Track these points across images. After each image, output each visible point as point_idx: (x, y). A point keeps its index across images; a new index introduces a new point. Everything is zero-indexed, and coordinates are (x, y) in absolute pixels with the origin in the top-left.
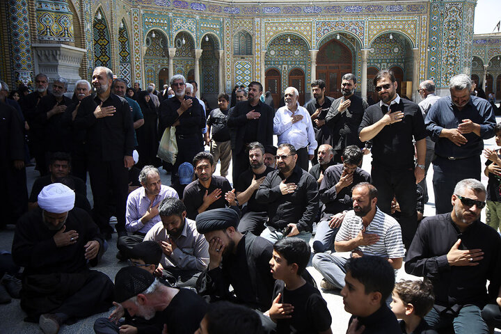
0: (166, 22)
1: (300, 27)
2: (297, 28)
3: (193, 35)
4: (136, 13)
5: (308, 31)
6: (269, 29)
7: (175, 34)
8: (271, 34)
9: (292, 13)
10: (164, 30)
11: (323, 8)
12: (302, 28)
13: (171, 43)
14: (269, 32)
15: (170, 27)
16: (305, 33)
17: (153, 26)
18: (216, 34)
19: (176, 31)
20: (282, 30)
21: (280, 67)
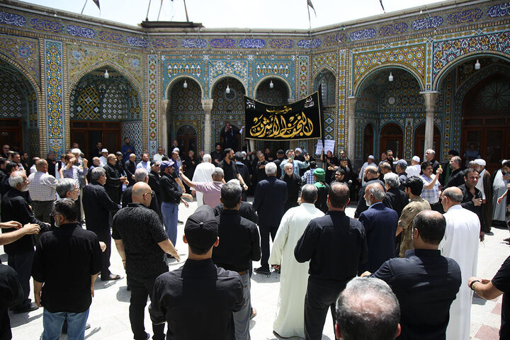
0: (199, 67)
1: (405, 54)
2: (401, 58)
3: (244, 82)
4: (152, 60)
5: (418, 61)
6: (358, 63)
7: (213, 82)
8: (362, 70)
9: (393, 34)
10: (196, 77)
11: (445, 16)
12: (410, 56)
13: (207, 93)
14: (359, 68)
15: (205, 73)
16: (414, 64)
17: (179, 74)
18: (284, 78)
19: (214, 77)
20: (379, 63)
21: (401, 121)
